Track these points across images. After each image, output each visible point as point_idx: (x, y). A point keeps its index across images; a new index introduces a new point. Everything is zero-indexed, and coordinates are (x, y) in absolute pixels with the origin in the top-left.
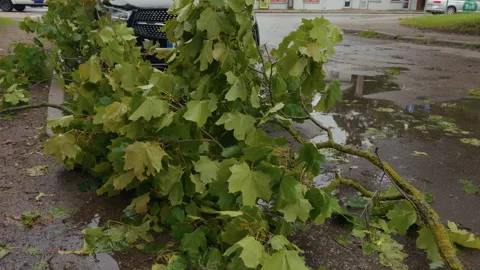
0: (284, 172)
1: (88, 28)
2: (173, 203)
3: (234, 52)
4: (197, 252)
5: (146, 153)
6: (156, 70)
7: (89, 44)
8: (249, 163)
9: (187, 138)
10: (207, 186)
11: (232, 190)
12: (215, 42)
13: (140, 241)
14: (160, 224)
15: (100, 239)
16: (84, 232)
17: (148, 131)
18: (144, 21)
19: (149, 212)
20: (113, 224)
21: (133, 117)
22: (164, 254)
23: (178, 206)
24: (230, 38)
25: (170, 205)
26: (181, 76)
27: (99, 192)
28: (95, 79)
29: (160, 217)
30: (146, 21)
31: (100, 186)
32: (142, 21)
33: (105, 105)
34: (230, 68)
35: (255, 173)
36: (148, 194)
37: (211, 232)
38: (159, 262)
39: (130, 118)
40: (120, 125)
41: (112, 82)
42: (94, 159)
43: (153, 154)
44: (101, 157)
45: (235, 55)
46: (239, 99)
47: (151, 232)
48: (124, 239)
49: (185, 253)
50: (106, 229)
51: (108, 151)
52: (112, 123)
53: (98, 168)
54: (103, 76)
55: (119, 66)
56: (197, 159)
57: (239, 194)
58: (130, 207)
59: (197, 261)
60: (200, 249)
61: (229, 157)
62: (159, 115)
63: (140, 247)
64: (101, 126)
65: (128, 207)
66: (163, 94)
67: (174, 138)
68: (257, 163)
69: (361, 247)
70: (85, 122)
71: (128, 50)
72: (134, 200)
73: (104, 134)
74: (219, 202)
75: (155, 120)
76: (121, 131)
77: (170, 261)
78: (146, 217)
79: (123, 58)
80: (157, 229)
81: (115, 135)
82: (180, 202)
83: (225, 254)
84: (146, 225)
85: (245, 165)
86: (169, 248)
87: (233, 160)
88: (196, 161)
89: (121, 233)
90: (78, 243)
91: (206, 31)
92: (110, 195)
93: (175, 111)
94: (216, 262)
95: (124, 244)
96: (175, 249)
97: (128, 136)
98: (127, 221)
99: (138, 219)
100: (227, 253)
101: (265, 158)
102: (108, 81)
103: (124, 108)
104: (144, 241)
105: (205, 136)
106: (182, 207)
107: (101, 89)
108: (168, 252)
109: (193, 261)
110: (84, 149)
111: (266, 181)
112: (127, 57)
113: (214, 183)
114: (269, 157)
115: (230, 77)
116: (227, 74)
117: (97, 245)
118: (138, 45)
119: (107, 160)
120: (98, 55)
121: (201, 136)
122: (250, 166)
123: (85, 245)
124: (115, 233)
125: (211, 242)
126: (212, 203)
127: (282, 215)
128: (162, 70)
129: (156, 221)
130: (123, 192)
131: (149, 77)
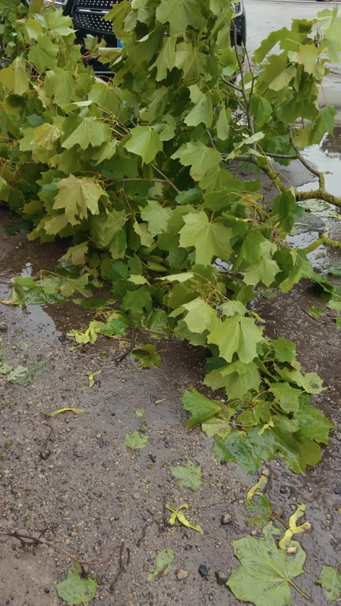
0: (251, 226)
1: (12, 16)
2: (115, 256)
3: (204, 56)
4: (141, 312)
5: (81, 189)
6: (99, 80)
7: (15, 39)
8: (209, 212)
9: (134, 176)
10: (156, 238)
11: (184, 243)
12: (180, 40)
13: (77, 295)
14: (100, 278)
15: (32, 289)
16: (13, 280)
17: (85, 163)
18: (87, 7)
19: (87, 264)
20: (47, 275)
21: (67, 145)
22: (103, 311)
23: (120, 259)
24: (200, 36)
25: (111, 258)
26: (130, 90)
27: (30, 237)
28: (21, 90)
29: (100, 272)
30: (91, 6)
31: (31, 230)
32: (84, 7)
33: (34, 127)
34: (195, 81)
35: (215, 226)
36: (87, 243)
37: (158, 292)
38: (98, 319)
39: (63, 146)
40: (51, 154)
41: (42, 95)
42: (22, 196)
43: (90, 193)
44: (31, 194)
45: (205, 62)
46: (202, 125)
47: (89, 287)
48: (59, 292)
49: (127, 312)
50: (39, 279)
51: (39, 188)
52: (42, 151)
53: (28, 208)
54: (31, 87)
55: (50, 74)
56: (144, 204)
57: (193, 249)
58: (65, 257)
59: (140, 322)
60: (144, 309)
61: (185, 204)
62: (100, 144)
63: (77, 302)
64: (29, 153)
65: (63, 257)
66: (105, 114)
67: (118, 176)
68: (218, 214)
69: (335, 321)
70: (11, 147)
71: (64, 50)
72: (71, 250)
73: (33, 164)
74: (168, 258)
75: (93, 150)
76: (52, 162)
77: (110, 319)
78: (83, 270)
79: (56, 61)
80: (96, 284)
81: (46, 167)
82: (123, 255)
83: (170, 316)
84: (84, 279)
85: (203, 214)
86: (110, 306)
87: (189, 206)
88: (144, 207)
89: (56, 285)
90: (6, 293)
91: (168, 23)
92: (42, 241)
93: (119, 138)
94: (162, 324)
95: (59, 297)
96: (116, 307)
97: (60, 169)
98: (62, 272)
99: (76, 272)
100: (173, 314)
101: (229, 208)
102: (36, 94)
103: (55, 131)
104: (82, 296)
105: (158, 176)
106: (125, 261)
107: (28, 105)
108: (107, 310)
109: (136, 321)
110: (10, 183)
111: (226, 236)
112: (61, 60)
113: (164, 235)
114: (234, 207)
115: (195, 93)
116: (191, 88)
117: (28, 296)
118: (76, 42)
119: (38, 199)
120: (26, 57)
121: (152, 174)
122: (209, 216)
123: (15, 294)
124: (49, 285)
125: (157, 303)
126: (161, 260)
127: (242, 278)
128: (106, 80)
129: (96, 275)
130: (57, 237)
131: (89, 89)
